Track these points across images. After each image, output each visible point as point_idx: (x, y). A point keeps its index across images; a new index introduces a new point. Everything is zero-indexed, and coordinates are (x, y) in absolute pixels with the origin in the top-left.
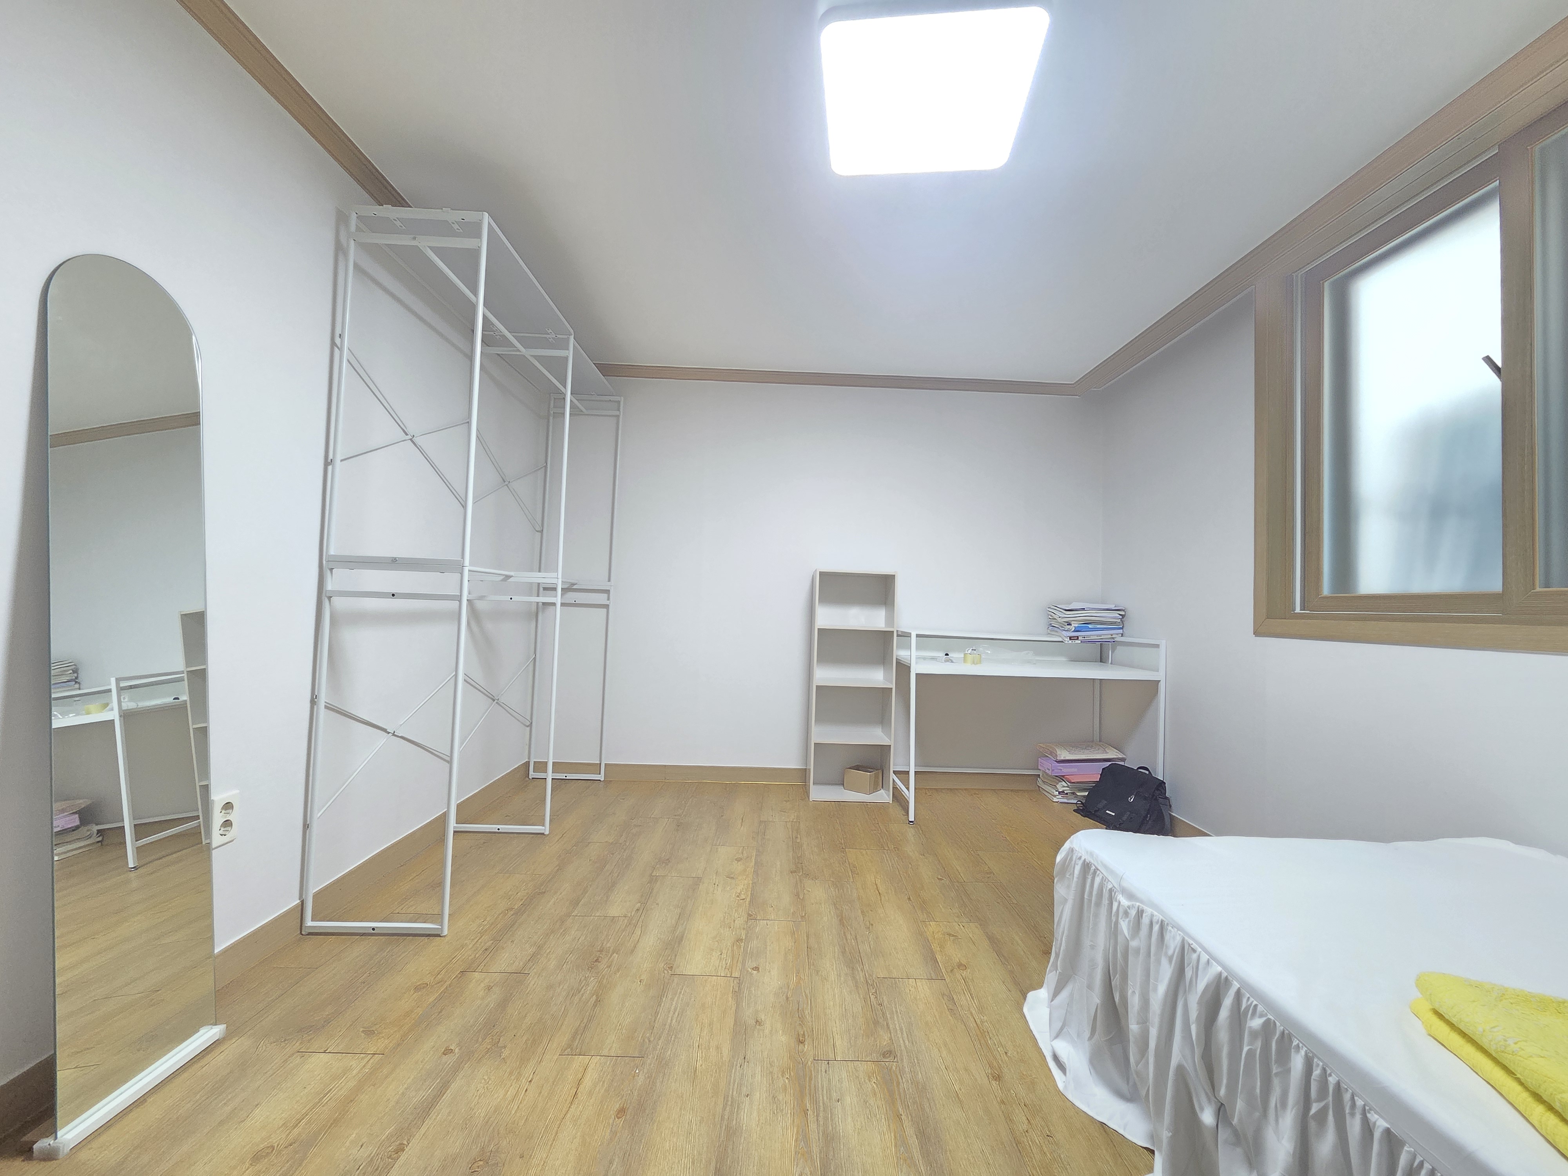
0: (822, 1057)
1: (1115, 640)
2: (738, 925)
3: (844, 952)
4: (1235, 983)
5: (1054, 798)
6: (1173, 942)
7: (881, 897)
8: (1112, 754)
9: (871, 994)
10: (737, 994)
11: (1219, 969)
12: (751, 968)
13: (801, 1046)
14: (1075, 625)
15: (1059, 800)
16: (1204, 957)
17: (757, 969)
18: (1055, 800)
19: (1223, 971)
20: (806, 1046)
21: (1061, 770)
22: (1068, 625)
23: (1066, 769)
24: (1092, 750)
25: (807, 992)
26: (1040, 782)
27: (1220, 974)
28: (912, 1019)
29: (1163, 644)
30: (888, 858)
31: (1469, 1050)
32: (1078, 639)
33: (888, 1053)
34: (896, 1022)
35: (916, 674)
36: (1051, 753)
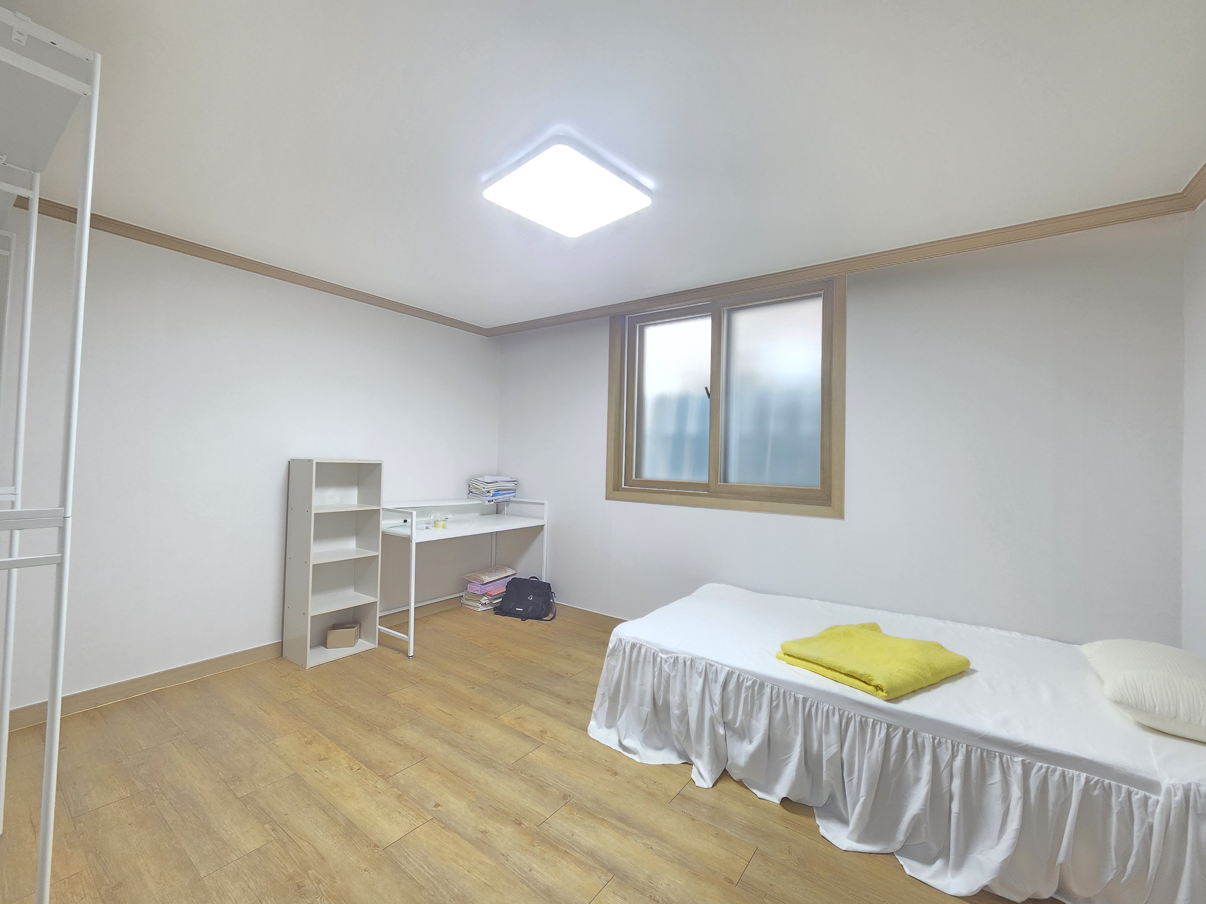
0: (539, 822)
1: (511, 500)
2: (384, 787)
3: (477, 761)
4: (737, 671)
5: (479, 609)
6: (701, 666)
7: (453, 716)
8: (510, 572)
9: (520, 774)
10: (447, 827)
11: (728, 669)
12: (434, 807)
13: (523, 826)
14: (492, 492)
15: (481, 609)
16: (719, 667)
17: (437, 805)
18: (479, 610)
19: (730, 669)
20: (525, 823)
21: (485, 589)
22: (488, 493)
23: (488, 588)
24: (499, 572)
25: (487, 796)
26: (463, 601)
27: (729, 671)
28: (554, 773)
29: (546, 503)
30: (425, 689)
31: (804, 662)
32: (492, 501)
33: (565, 797)
34: (550, 780)
35: (416, 543)
36: (475, 580)
